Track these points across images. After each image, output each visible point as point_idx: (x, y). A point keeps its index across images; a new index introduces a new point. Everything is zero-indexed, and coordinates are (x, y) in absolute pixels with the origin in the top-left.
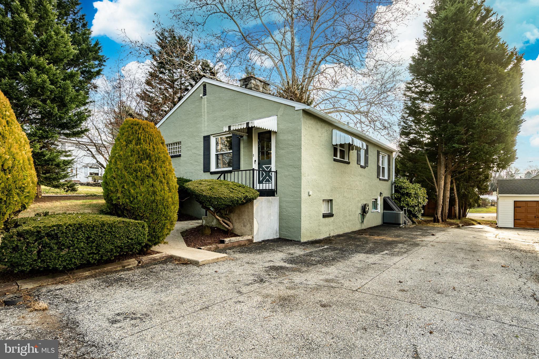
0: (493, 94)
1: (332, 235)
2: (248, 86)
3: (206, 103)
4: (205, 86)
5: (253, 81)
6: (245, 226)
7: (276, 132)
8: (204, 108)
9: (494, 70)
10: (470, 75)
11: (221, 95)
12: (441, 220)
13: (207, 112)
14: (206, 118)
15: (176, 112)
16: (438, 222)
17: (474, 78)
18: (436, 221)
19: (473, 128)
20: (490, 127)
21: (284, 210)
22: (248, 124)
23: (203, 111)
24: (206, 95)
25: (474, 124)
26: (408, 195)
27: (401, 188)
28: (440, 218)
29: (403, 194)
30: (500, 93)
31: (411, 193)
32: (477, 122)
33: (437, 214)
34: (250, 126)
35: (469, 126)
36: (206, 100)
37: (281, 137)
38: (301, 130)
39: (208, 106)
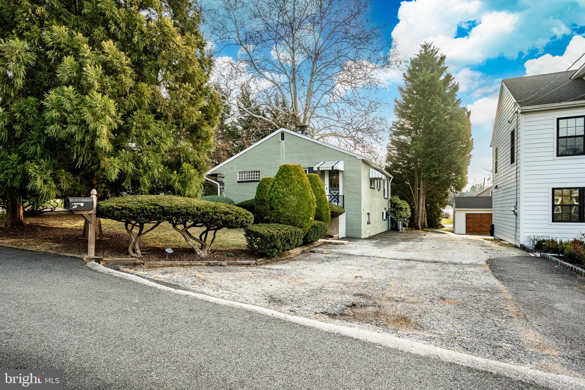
0: (454, 141)
1: (371, 235)
2: (305, 132)
3: (284, 146)
4: (283, 134)
5: (308, 129)
6: (332, 229)
7: (343, 171)
8: (282, 149)
9: (455, 125)
10: (441, 127)
11: (298, 142)
12: (420, 228)
13: (285, 152)
14: (284, 156)
15: (254, 149)
16: (419, 229)
17: (443, 129)
18: (417, 228)
19: (443, 163)
20: (454, 163)
21: (350, 219)
22: (333, 167)
23: (281, 151)
24: (284, 140)
25: (444, 161)
26: (401, 209)
27: (396, 204)
28: (420, 227)
29: (397, 209)
30: (459, 140)
31: (403, 208)
32: (445, 160)
33: (418, 223)
34: (335, 169)
35: (440, 162)
36: (284, 143)
37: (347, 174)
38: (361, 171)
39: (285, 148)
